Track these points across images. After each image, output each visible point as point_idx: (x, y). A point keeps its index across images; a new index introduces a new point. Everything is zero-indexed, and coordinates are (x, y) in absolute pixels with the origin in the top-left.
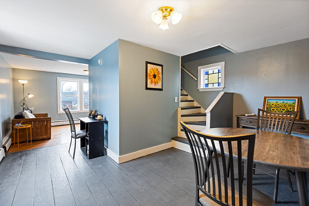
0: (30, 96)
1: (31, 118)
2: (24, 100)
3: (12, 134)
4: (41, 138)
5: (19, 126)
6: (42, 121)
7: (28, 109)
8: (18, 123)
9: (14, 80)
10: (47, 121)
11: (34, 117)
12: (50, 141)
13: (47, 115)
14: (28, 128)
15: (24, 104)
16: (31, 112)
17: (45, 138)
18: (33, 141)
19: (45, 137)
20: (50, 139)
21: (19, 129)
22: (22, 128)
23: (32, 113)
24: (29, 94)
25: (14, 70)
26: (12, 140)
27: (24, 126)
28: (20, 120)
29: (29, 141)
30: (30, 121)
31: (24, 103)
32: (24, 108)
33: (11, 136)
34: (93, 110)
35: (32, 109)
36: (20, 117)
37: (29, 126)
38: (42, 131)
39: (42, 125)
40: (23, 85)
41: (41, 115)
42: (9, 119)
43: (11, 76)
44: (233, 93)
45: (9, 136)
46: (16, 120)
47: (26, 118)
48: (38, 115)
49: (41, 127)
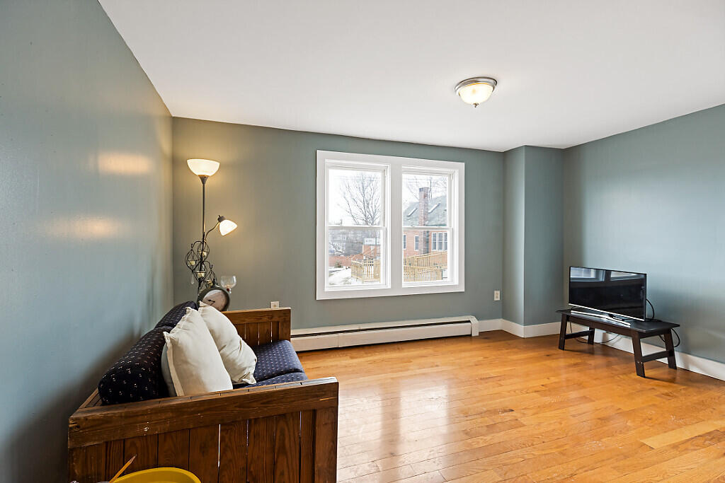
0: (227, 227)
1: (218, 382)
2: (203, 242)
6: (282, 415)
7: (213, 288)
9: (177, 163)
15: (202, 262)
16: (223, 299)
24: (220, 219)
25: (178, 125)
28: (127, 416)
31: (201, 258)
32: (199, 282)
35: (230, 282)
39: (282, 449)
40: (203, 179)
41: (265, 319)
43: (167, 149)
46: (106, 420)
47: (179, 391)
48: (252, 320)
49: (275, 464)
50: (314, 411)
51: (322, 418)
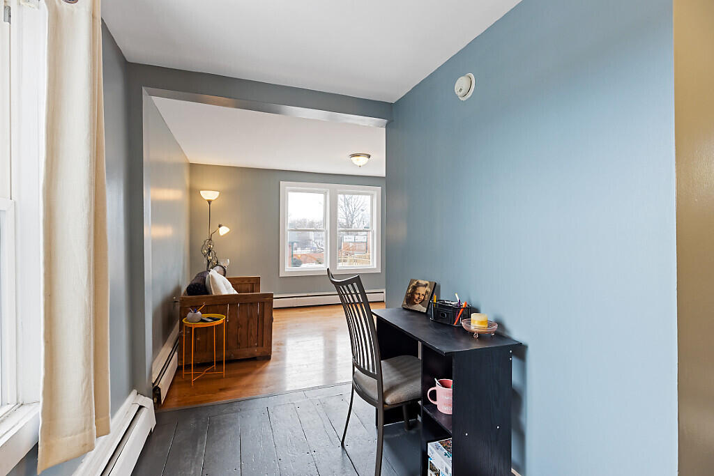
0: (224, 231)
1: (225, 292)
2: (210, 240)
3: (180, 337)
4: (247, 353)
5: (196, 318)
6: (251, 303)
7: (217, 265)
8: (195, 308)
9: (193, 192)
11: (232, 290)
13: (257, 281)
14: (217, 326)
15: (210, 251)
16: (222, 272)
17: (258, 354)
18: (229, 362)
19: (256, 352)
20: (269, 358)
21: (195, 329)
22: (201, 325)
23: (224, 276)
24: (220, 226)
25: (193, 167)
26: (180, 358)
27: (208, 319)
28: (198, 298)
29: (219, 363)
30: (221, 303)
31: (209, 249)
32: (209, 262)
33: (177, 346)
34: (423, 282)
35: (226, 263)
36: (198, 290)
37: (221, 320)
38: (251, 335)
39: (251, 316)
40: (209, 202)
41: (246, 282)
42: (178, 290)
43: (187, 182)
45: (172, 344)
46: (191, 299)
47: (213, 293)
48: (240, 282)
49: (248, 322)
50: (264, 303)
51: (266, 306)
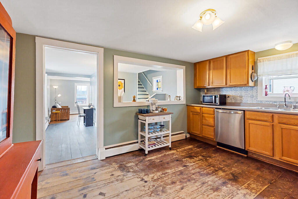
6: (65, 110)
8: (54, 110)
10: (68, 110)
11: (61, 107)
12: (69, 121)
13: (68, 106)
15: (56, 100)
18: (61, 120)
19: (66, 118)
20: (69, 120)
21: (54, 113)
23: (60, 105)
26: (51, 119)
27: (57, 112)
29: (59, 120)
30: (59, 109)
32: (56, 103)
33: (50, 117)
35: (60, 103)
36: (54, 107)
37: (59, 112)
38: (65, 115)
39: (65, 112)
41: (65, 107)
44: (165, 94)
47: (57, 108)
